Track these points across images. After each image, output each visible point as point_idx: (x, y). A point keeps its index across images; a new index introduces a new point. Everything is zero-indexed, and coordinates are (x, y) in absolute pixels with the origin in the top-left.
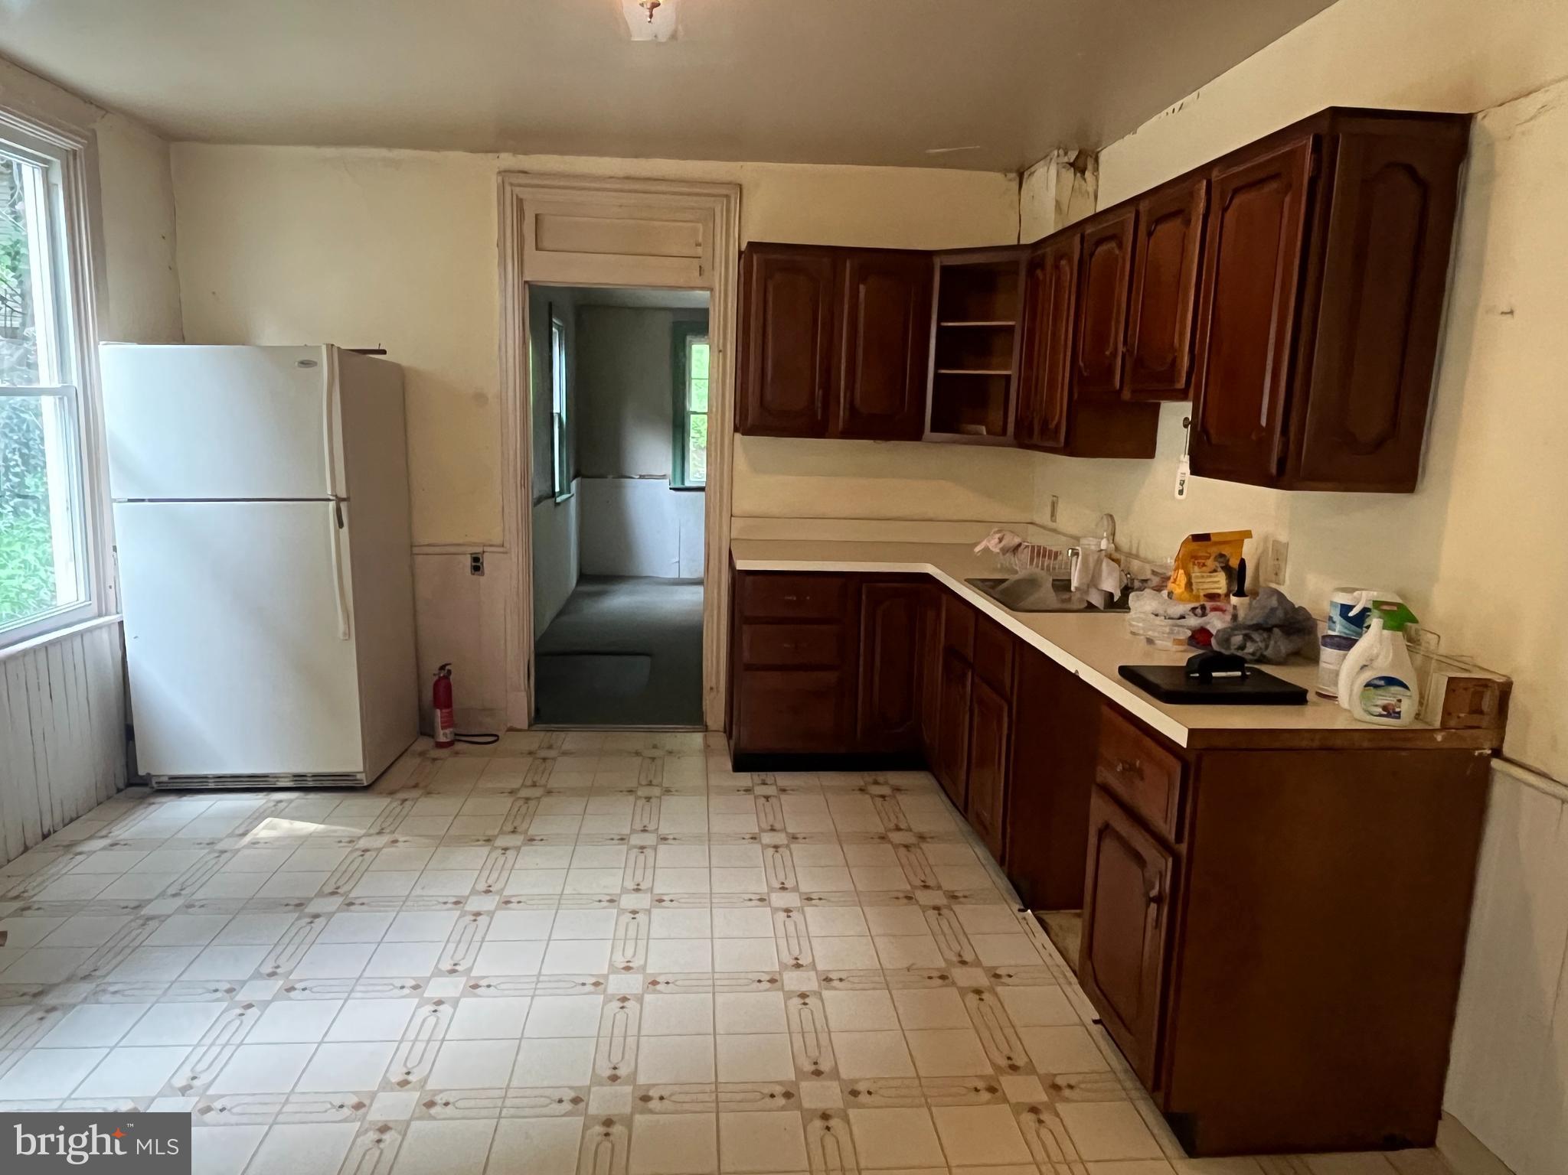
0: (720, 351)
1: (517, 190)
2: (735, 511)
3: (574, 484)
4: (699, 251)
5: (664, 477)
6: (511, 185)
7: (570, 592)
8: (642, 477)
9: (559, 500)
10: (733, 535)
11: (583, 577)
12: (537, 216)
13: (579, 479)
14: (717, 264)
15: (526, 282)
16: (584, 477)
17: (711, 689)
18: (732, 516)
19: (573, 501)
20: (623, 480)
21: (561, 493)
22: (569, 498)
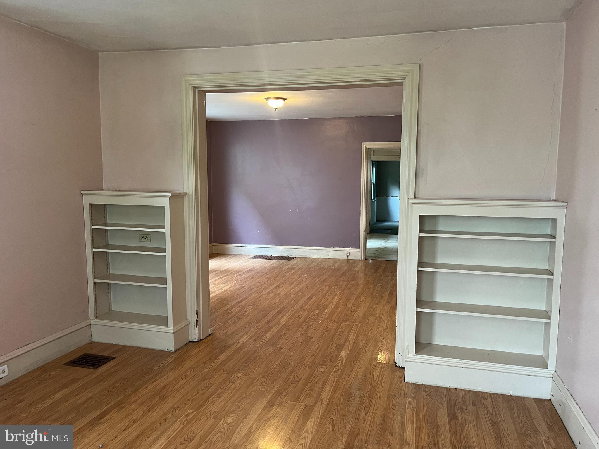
3: (376, 198)
7: (374, 223)
8: (392, 197)
11: (377, 221)
15: (372, 162)
16: (378, 197)
19: (376, 201)
20: (387, 197)
21: (373, 199)
22: (375, 201)
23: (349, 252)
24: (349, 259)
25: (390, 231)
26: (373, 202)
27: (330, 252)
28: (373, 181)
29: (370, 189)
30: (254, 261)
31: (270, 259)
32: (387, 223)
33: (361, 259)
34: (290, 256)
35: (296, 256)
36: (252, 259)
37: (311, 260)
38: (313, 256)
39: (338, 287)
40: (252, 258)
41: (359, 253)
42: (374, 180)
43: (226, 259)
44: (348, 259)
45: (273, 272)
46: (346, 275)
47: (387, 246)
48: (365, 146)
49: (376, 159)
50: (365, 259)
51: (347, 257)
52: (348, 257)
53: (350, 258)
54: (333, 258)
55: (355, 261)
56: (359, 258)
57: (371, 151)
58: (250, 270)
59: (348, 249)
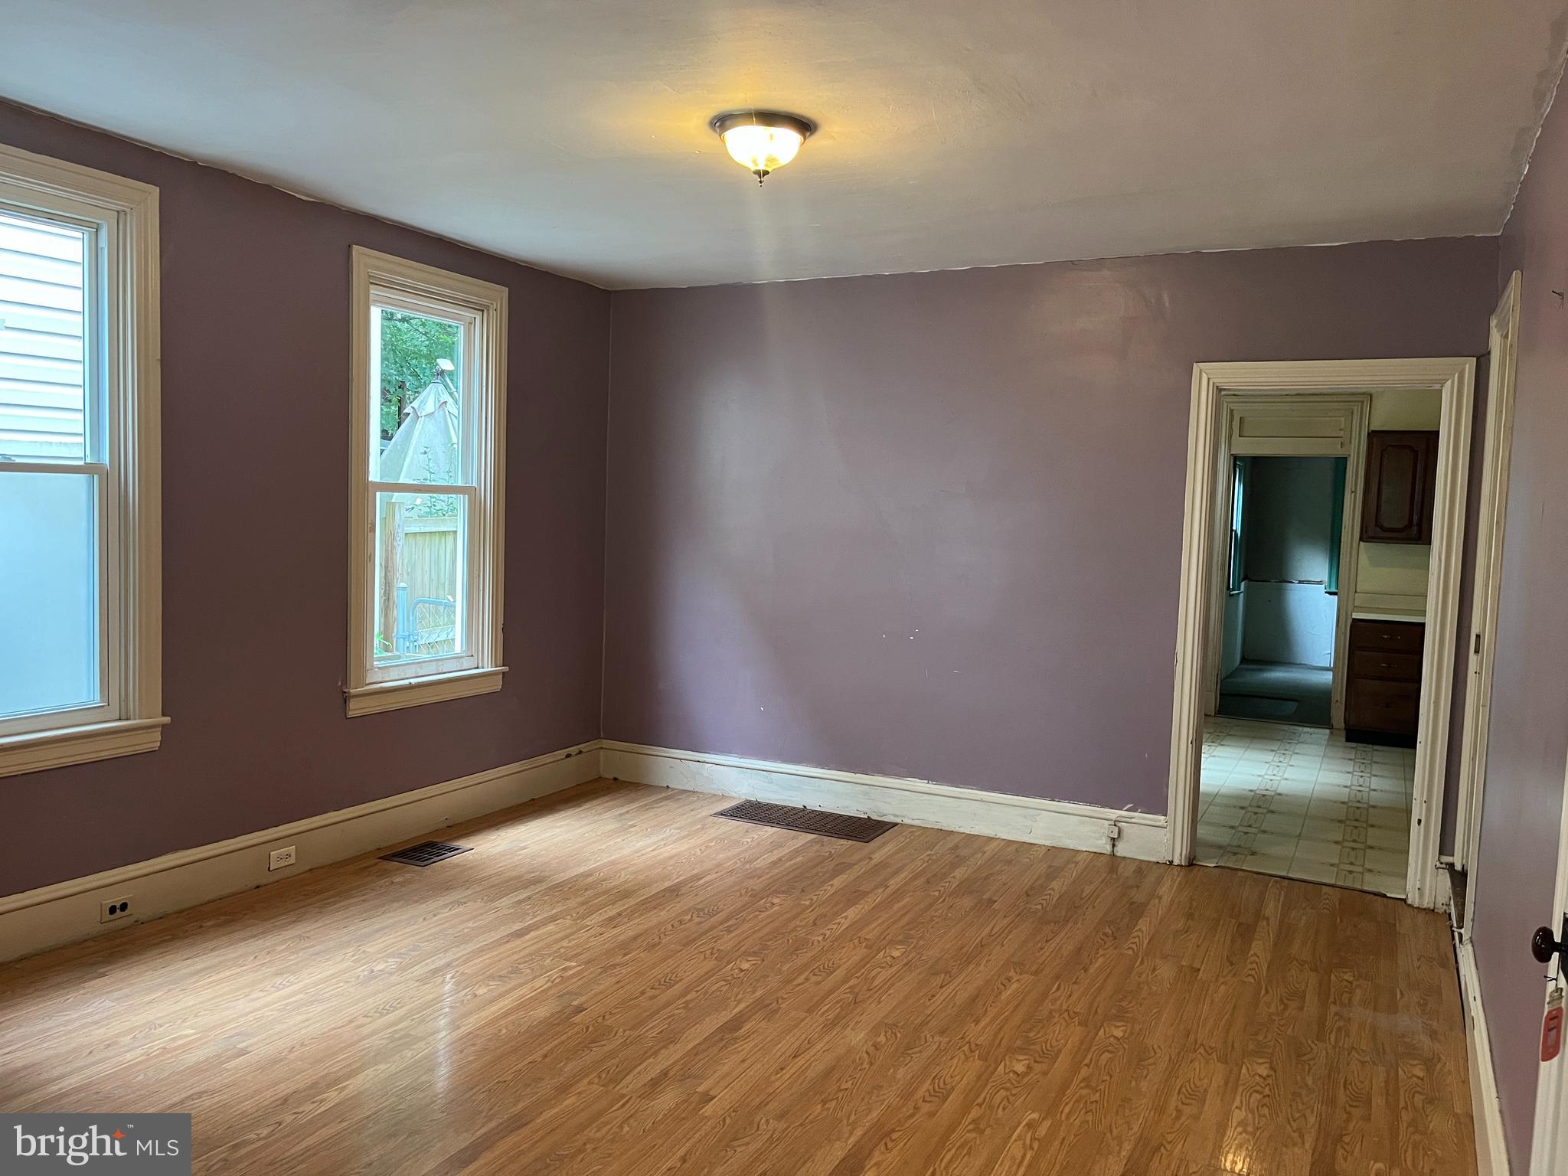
0: (1352, 492)
1: (1230, 405)
2: (1358, 590)
3: (1243, 584)
4: (1342, 433)
5: (1320, 583)
6: (1227, 402)
7: (1234, 668)
8: (1300, 582)
9: (1232, 593)
10: (1356, 604)
11: (1244, 660)
12: (1241, 418)
13: (1247, 581)
14: (1353, 441)
15: (1236, 458)
16: (1250, 580)
17: (1337, 701)
18: (1356, 592)
19: (1242, 595)
20: (1284, 584)
21: (1233, 590)
22: (1238, 594)
23: (1120, 824)
24: (1118, 854)
25: (1292, 707)
26: (1232, 600)
27: (1037, 818)
28: (1234, 528)
29: (1224, 554)
30: (724, 829)
31: (789, 825)
32: (1280, 671)
33: (1171, 862)
34: (875, 817)
35: (898, 820)
36: (722, 819)
37: (956, 847)
38: (967, 828)
39: (1029, 1067)
40: (723, 814)
41: (1164, 836)
42: (1237, 525)
43: (621, 815)
44: (1113, 855)
45: (763, 915)
46: (1086, 970)
47: (1284, 787)
48: (1204, 375)
49: (1248, 447)
50: (1191, 863)
51: (1108, 849)
52: (1114, 846)
53: (1122, 850)
54: (1048, 843)
55: (1143, 868)
56: (1162, 856)
57: (1232, 416)
58: (674, 892)
59: (1114, 814)
